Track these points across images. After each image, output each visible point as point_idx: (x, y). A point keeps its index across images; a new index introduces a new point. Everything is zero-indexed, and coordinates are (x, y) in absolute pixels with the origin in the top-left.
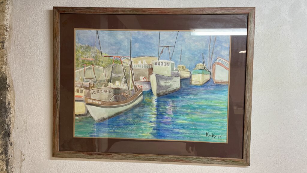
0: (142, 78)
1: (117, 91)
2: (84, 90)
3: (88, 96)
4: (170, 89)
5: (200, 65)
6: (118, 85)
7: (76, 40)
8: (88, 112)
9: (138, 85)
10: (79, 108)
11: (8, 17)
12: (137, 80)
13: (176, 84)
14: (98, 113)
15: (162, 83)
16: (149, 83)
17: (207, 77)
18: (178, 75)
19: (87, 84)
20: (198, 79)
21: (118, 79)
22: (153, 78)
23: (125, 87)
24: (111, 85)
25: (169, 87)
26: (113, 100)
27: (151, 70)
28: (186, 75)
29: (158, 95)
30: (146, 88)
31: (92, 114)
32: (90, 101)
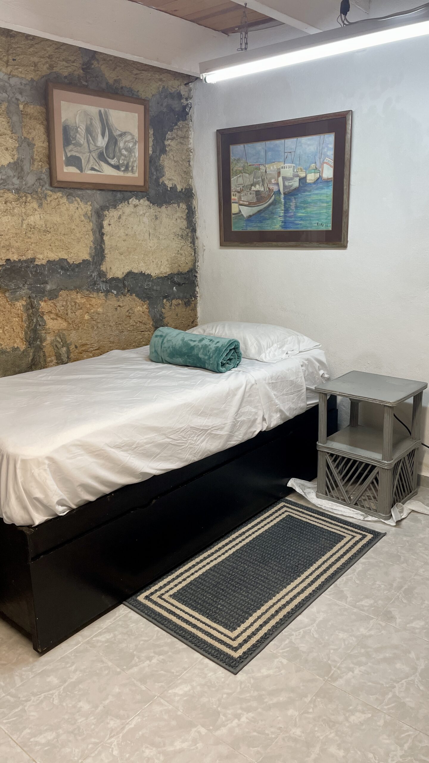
0: (273, 181)
1: (258, 193)
2: (237, 194)
3: (240, 198)
4: (292, 188)
5: (313, 165)
6: (258, 188)
7: (231, 155)
8: (240, 211)
9: (271, 187)
10: (235, 208)
11: (191, 141)
12: (270, 182)
13: (295, 184)
14: (246, 211)
15: (287, 184)
16: (278, 184)
17: (318, 175)
18: (298, 176)
19: (238, 189)
20: (311, 178)
21: (258, 183)
22: (280, 179)
23: (262, 189)
24: (253, 188)
25: (291, 186)
26: (255, 200)
27: (279, 173)
28: (303, 175)
29: (284, 193)
30: (275, 188)
31: (243, 213)
32: (241, 202)
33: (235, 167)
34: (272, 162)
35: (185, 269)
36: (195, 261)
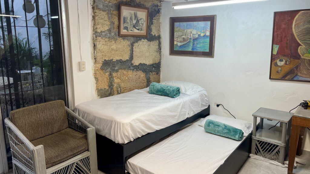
2: (177, 38)
4: (196, 38)
5: (203, 31)
6: (184, 37)
8: (177, 44)
9: (188, 37)
10: (175, 43)
11: (161, 20)
12: (188, 35)
13: (197, 36)
14: (179, 44)
15: (194, 36)
17: (204, 34)
18: (198, 34)
20: (202, 35)
21: (184, 35)
22: (192, 35)
24: (182, 37)
26: (182, 41)
27: (191, 33)
29: (193, 39)
30: (190, 37)
31: (178, 44)
32: (178, 41)
33: (176, 29)
34: (189, 29)
35: (157, 62)
36: (160, 59)
